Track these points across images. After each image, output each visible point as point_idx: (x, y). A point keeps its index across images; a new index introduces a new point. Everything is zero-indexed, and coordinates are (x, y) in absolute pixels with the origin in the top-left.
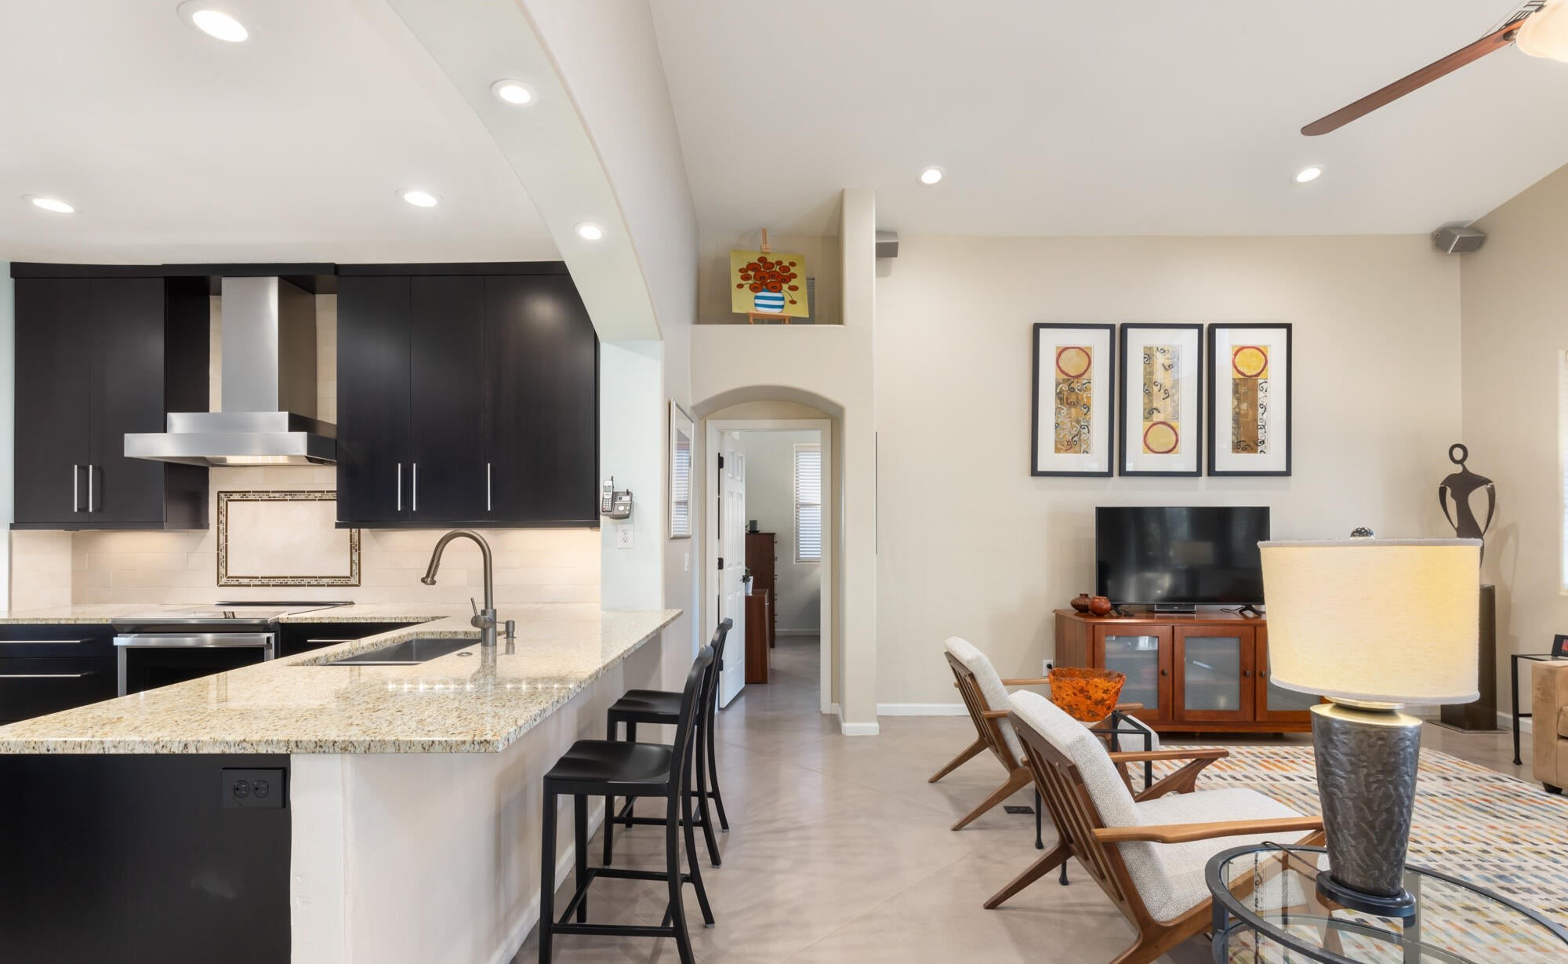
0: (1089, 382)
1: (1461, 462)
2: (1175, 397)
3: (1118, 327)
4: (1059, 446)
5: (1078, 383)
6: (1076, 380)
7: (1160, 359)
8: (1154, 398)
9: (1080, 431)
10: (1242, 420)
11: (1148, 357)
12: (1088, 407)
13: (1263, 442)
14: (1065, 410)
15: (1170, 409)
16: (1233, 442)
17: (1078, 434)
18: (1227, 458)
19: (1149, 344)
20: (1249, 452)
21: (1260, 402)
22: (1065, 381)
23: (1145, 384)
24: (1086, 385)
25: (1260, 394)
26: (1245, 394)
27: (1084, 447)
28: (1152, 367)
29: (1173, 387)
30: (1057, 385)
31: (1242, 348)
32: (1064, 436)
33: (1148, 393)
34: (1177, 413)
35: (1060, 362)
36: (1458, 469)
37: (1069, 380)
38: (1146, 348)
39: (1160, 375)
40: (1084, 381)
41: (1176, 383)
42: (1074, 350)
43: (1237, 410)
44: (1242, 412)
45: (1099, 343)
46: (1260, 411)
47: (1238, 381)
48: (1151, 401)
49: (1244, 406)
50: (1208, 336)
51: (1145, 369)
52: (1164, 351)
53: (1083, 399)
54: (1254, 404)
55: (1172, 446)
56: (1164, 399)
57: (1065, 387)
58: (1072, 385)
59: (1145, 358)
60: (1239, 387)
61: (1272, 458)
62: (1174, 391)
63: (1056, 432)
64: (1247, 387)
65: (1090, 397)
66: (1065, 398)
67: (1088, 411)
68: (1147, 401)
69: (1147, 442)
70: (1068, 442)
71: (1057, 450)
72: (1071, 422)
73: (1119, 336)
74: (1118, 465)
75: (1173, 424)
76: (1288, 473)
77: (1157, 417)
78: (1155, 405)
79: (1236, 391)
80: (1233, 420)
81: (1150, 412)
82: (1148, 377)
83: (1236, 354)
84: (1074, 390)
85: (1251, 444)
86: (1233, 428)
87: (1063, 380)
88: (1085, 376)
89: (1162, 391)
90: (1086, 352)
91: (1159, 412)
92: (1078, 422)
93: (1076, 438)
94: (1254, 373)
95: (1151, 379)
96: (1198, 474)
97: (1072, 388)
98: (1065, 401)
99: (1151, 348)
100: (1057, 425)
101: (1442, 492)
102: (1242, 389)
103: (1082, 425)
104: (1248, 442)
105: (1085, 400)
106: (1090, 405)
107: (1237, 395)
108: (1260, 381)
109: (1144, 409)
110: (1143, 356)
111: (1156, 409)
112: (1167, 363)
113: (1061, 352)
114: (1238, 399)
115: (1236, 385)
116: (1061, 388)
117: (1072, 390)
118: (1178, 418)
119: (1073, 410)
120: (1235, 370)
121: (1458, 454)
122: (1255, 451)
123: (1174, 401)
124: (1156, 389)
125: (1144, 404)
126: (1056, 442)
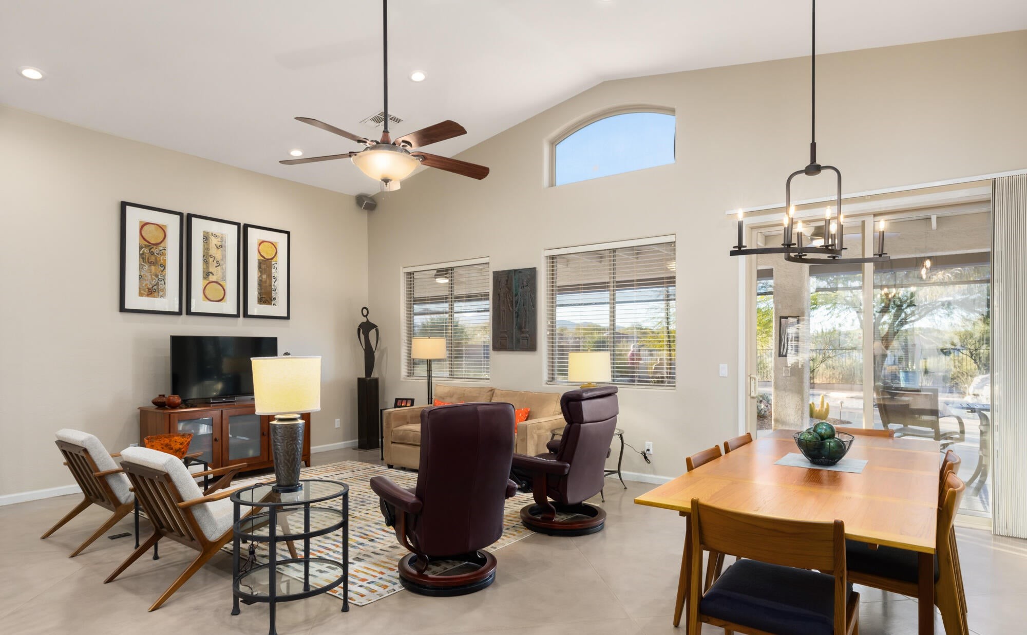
0: (165, 250)
1: (366, 316)
2: (224, 266)
3: (185, 215)
4: (142, 292)
5: (156, 249)
6: (155, 247)
7: (214, 241)
8: (210, 265)
9: (158, 283)
10: (264, 285)
11: (206, 238)
12: (164, 266)
13: (275, 299)
14: (146, 267)
15: (220, 274)
16: (258, 298)
17: (157, 284)
18: (255, 308)
19: (207, 230)
20: (267, 304)
21: (273, 275)
22: (146, 246)
23: (204, 256)
24: (162, 251)
25: (273, 271)
26: (265, 269)
27: (161, 293)
28: (208, 245)
29: (222, 260)
30: (141, 248)
31: (263, 242)
32: (146, 285)
33: (206, 262)
34: (225, 276)
35: (143, 232)
36: (365, 320)
37: (149, 246)
38: (204, 232)
39: (213, 251)
40: (161, 248)
41: (224, 257)
42: (153, 225)
43: (260, 278)
44: (263, 280)
45: (172, 224)
46: (273, 280)
47: (261, 261)
48: (208, 267)
49: (264, 276)
50: (243, 231)
51: (204, 246)
52: (216, 236)
53: (160, 260)
54: (270, 276)
55: (221, 298)
56: (216, 267)
57: (146, 251)
58: (152, 250)
59: (204, 238)
60: (262, 265)
61: (279, 308)
62: (223, 262)
63: (140, 282)
64: (266, 265)
65: (166, 260)
66: (146, 258)
67: (164, 269)
68: (205, 267)
69: (206, 294)
70: (149, 289)
71: (141, 295)
72: (151, 275)
73: (186, 221)
74: (185, 308)
75: (222, 283)
76: (288, 318)
77: (212, 278)
78: (210, 270)
79: (260, 267)
80: (258, 284)
81: (207, 274)
82: (206, 251)
83: (260, 245)
84: (154, 254)
85: (268, 299)
86: (258, 289)
87: (145, 245)
88: (162, 245)
89: (215, 262)
90: (162, 228)
91: (213, 275)
92: (157, 276)
93: (155, 287)
94: (270, 257)
95: (208, 253)
96: (237, 316)
97: (152, 252)
98: (147, 260)
99: (208, 233)
100: (141, 277)
101: (359, 330)
102: (263, 267)
103: (160, 278)
104: (266, 297)
105: (162, 261)
106: (166, 265)
107: (260, 270)
108: (273, 263)
109: (204, 272)
110: (202, 237)
111: (211, 273)
112: (219, 244)
113: (143, 225)
114: (261, 272)
115: (260, 264)
116: (144, 251)
117: (152, 253)
118: (225, 280)
119: (153, 268)
120: (259, 254)
121: (365, 312)
122: (271, 304)
123: (222, 269)
124: (211, 260)
126: (139, 288)
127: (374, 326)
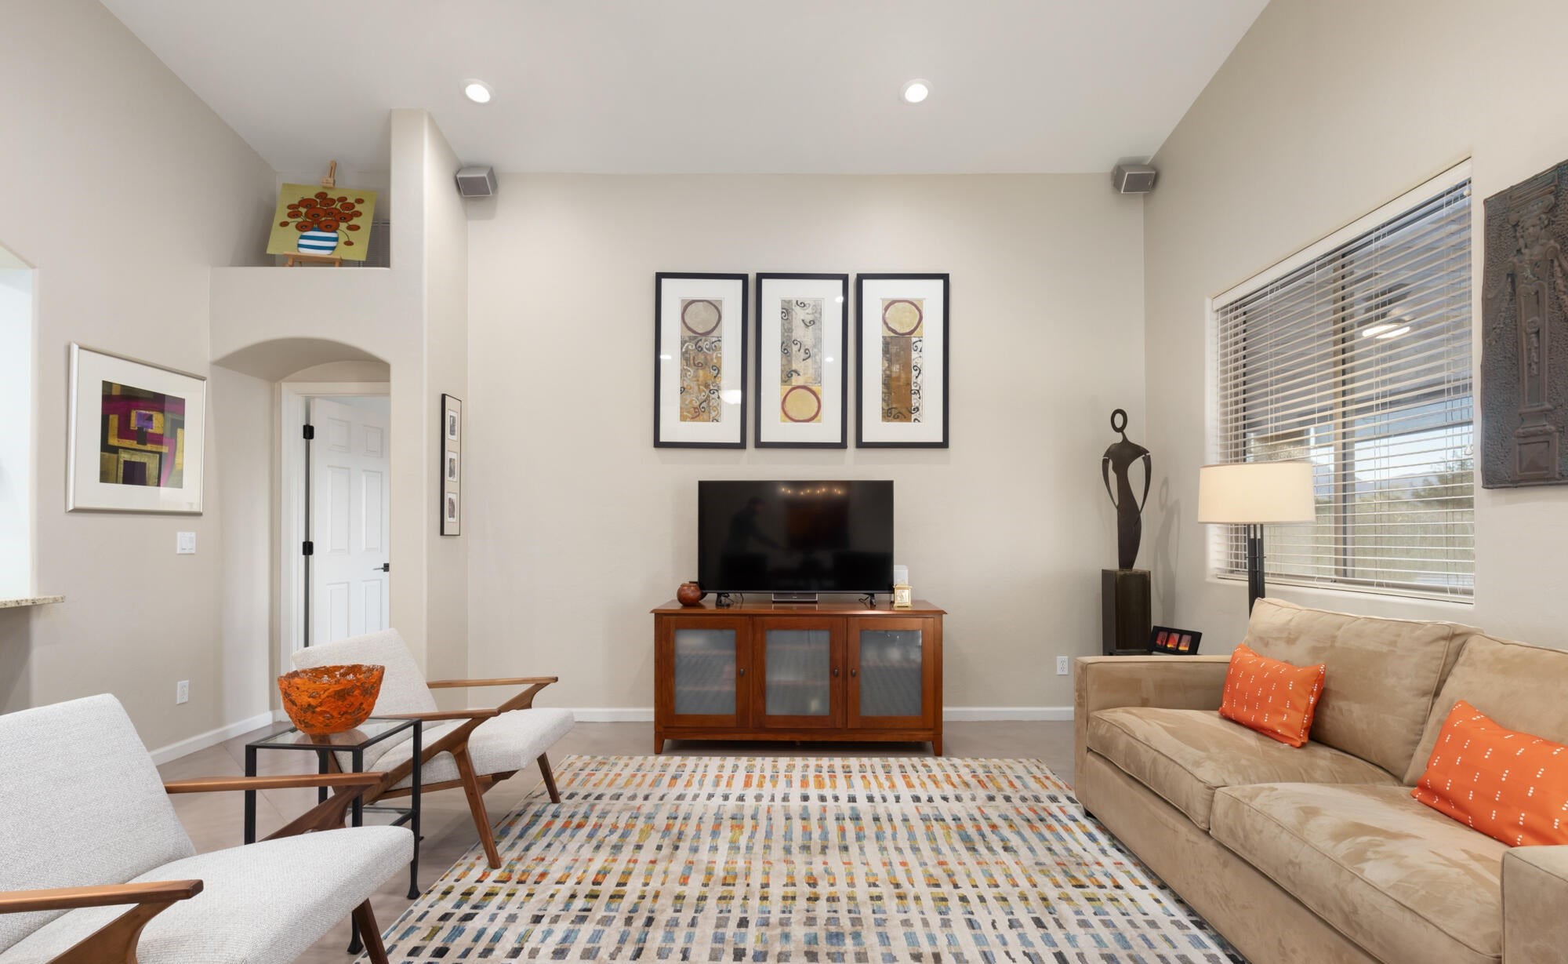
0: (719, 341)
1: (1121, 430)
2: (817, 357)
3: (752, 278)
4: (685, 414)
5: (706, 341)
6: (704, 338)
7: (799, 314)
8: (794, 358)
9: (709, 396)
10: (894, 384)
11: (786, 312)
12: (718, 369)
13: (918, 409)
14: (691, 372)
15: (811, 372)
16: (883, 409)
17: (707, 400)
18: (876, 428)
19: (787, 297)
20: (901, 421)
21: (913, 363)
22: (691, 339)
23: (783, 343)
24: (715, 343)
25: (914, 355)
26: (897, 354)
27: (713, 414)
28: (790, 323)
29: (815, 346)
30: (683, 343)
31: (893, 302)
32: (691, 401)
33: (786, 351)
34: (820, 375)
35: (686, 317)
36: (1118, 438)
37: (695, 338)
38: (784, 301)
39: (799, 332)
40: (714, 339)
41: (818, 341)
42: (702, 303)
43: (888, 372)
44: (894, 375)
45: (730, 293)
46: (914, 373)
47: (888, 339)
48: (790, 362)
49: (896, 368)
50: (854, 287)
51: (783, 325)
52: (805, 305)
53: (712, 360)
54: (907, 366)
55: (813, 414)
56: (804, 360)
57: (691, 346)
58: (700, 344)
59: (782, 312)
60: (890, 347)
61: (928, 428)
62: (816, 350)
63: (682, 398)
64: (899, 347)
65: (721, 357)
66: (691, 358)
67: (718, 374)
68: (785, 362)
69: (786, 409)
70: (695, 408)
71: (683, 418)
72: (699, 385)
73: (752, 287)
74: (751, 436)
75: (814, 388)
76: (944, 444)
77: (796, 381)
78: (794, 367)
79: (886, 351)
80: (884, 384)
81: (788, 375)
82: (786, 334)
83: (886, 309)
84: (702, 349)
85: (904, 411)
86: (883, 393)
87: (690, 337)
88: (715, 333)
89: (802, 350)
90: (715, 306)
91: (799, 375)
92: (707, 386)
93: (704, 405)
94: (908, 331)
95: (790, 337)
96: (842, 445)
97: (700, 347)
98: (692, 362)
99: (789, 302)
100: (683, 390)
101: (1105, 462)
102: (893, 349)
103: (711, 388)
104: (900, 408)
105: (715, 361)
106: (720, 367)
107: (888, 356)
108: (914, 340)
109: (782, 371)
110: (780, 310)
111: (796, 371)
112: (809, 318)
113: (687, 305)
114: (890, 361)
115: (887, 344)
116: (687, 347)
117: (700, 350)
118: (820, 382)
119: (701, 373)
120: (885, 327)
121: (1119, 420)
122: (909, 420)
123: (816, 362)
124: (795, 348)
125: (782, 365)
126: (681, 408)
127: (1139, 451)
